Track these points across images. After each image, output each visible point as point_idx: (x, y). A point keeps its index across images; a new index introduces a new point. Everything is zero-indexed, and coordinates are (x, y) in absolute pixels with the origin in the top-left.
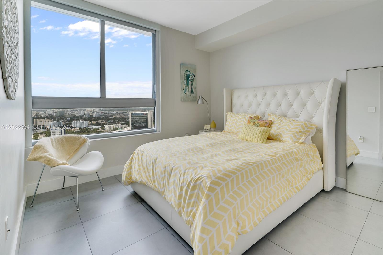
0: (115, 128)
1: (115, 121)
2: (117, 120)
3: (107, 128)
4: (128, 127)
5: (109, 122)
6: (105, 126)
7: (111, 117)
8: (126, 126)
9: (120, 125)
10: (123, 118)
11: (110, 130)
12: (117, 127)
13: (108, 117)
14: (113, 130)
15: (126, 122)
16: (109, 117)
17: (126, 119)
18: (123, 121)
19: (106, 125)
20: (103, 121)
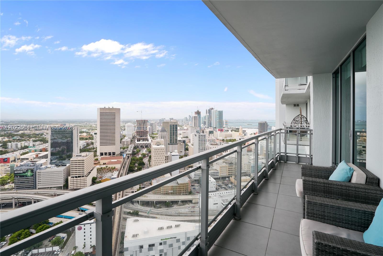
0: (24, 146)
1: (24, 138)
2: (26, 136)
3: (12, 146)
4: (42, 144)
5: (14, 140)
6: (8, 144)
7: (16, 133)
8: (40, 143)
9: (31, 142)
10: (34, 134)
11: (17, 149)
12: (27, 144)
13: (12, 132)
14: (21, 148)
15: (40, 138)
16: (14, 133)
17: (40, 135)
18: (36, 137)
19: (11, 143)
20: (4, 138)
